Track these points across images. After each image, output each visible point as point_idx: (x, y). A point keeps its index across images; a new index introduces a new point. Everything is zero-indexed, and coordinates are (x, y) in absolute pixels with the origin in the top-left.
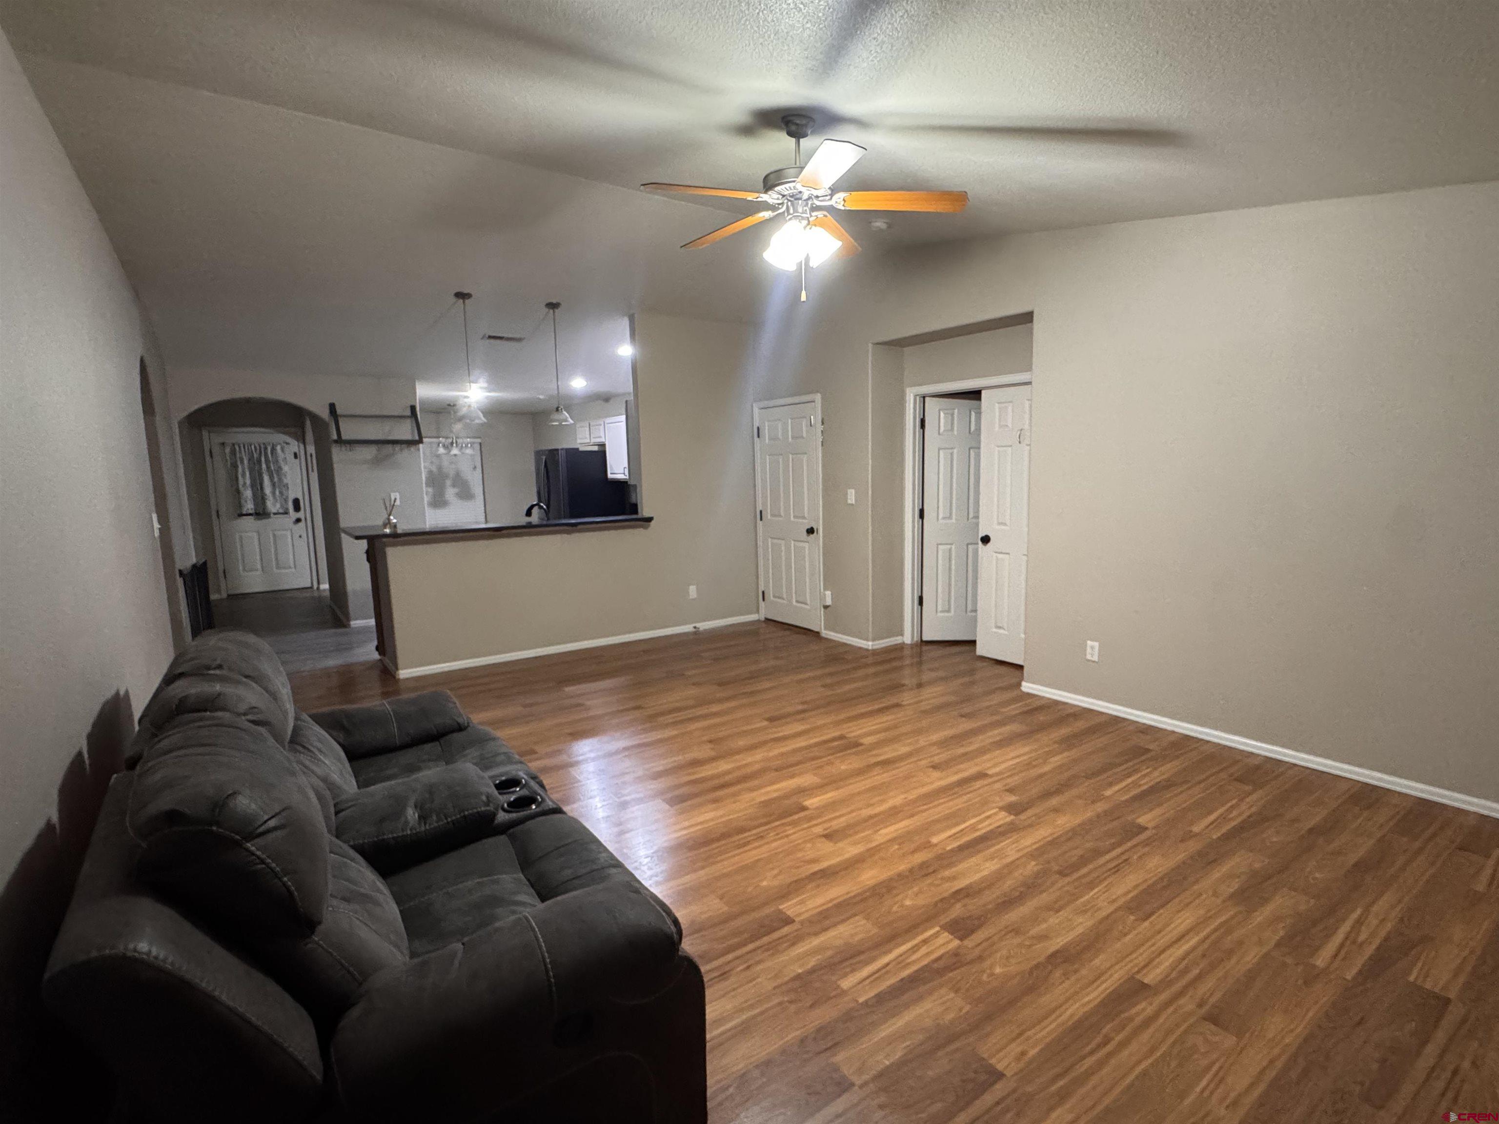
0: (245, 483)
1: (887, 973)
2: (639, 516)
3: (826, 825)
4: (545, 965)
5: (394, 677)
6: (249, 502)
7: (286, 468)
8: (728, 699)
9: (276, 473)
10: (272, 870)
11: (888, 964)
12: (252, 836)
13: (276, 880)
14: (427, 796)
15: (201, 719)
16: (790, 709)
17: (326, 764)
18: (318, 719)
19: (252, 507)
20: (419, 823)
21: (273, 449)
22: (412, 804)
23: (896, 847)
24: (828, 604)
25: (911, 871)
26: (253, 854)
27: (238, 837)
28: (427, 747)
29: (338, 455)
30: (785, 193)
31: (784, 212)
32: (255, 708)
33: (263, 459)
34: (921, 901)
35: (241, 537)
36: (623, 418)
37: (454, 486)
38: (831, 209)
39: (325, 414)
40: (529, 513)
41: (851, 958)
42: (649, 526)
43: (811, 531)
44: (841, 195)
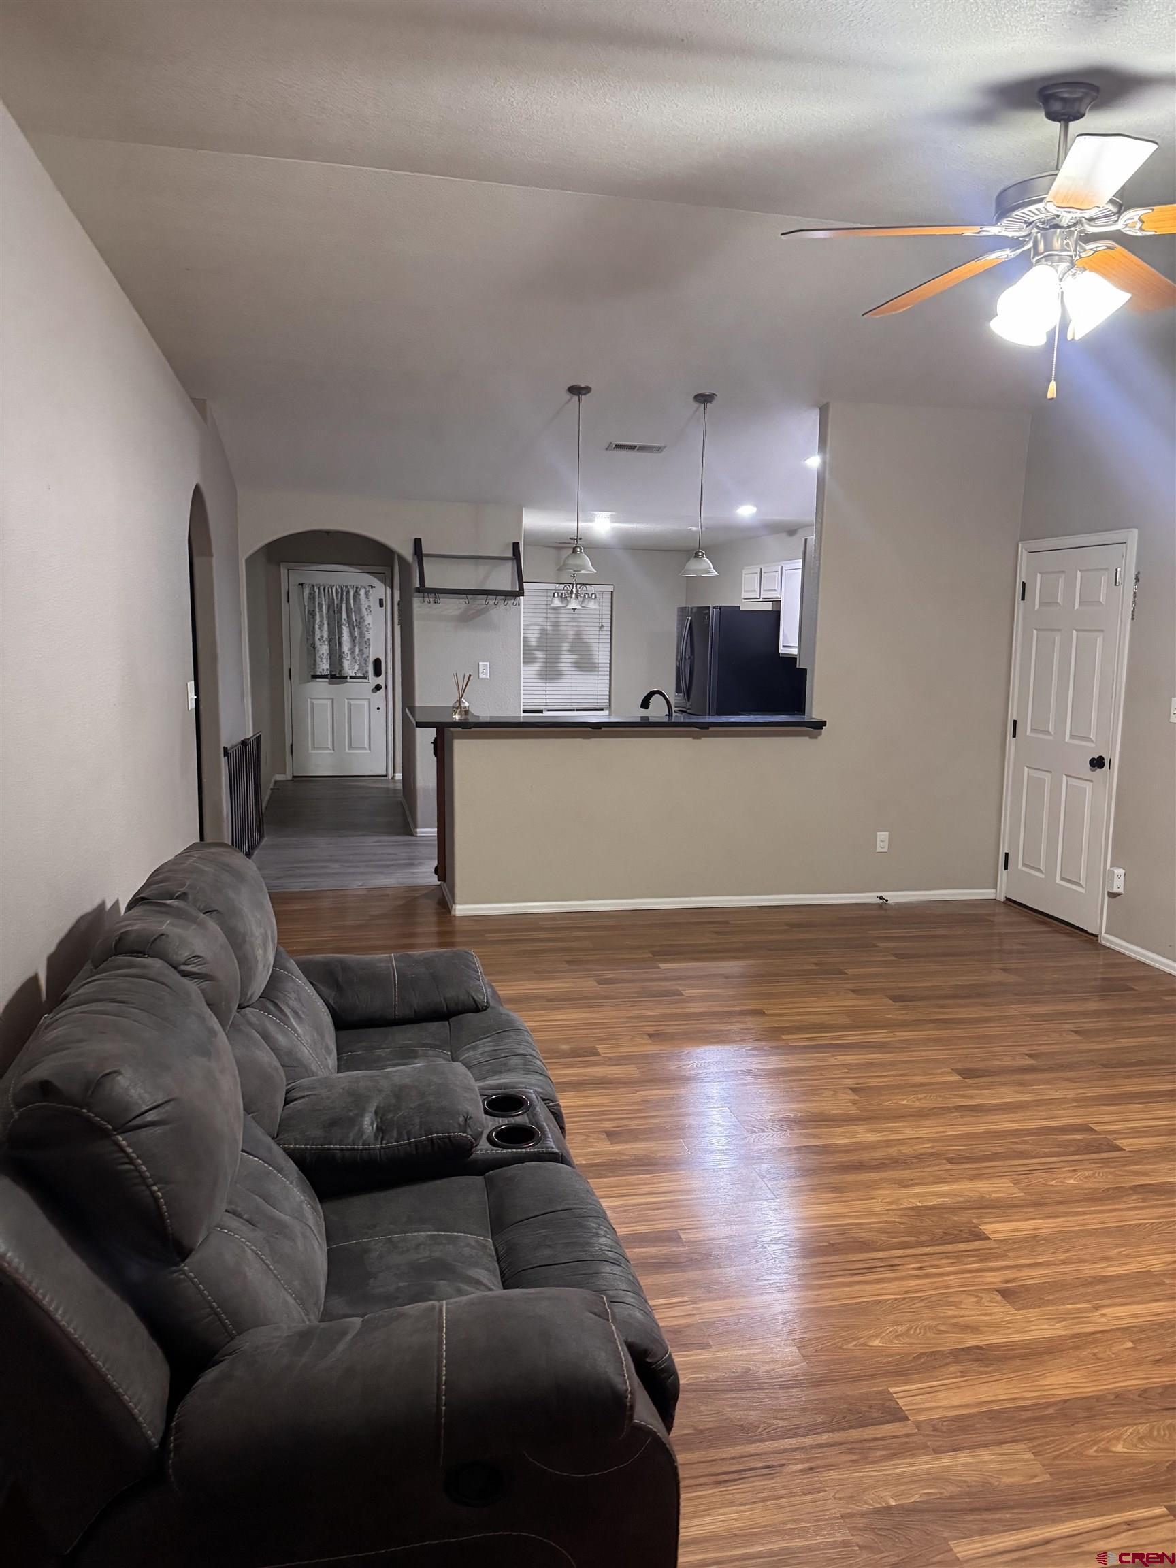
0: (322, 637)
1: (1044, 1555)
2: (806, 718)
3: (1011, 1274)
4: (439, 1385)
5: (449, 912)
6: (324, 661)
7: (369, 619)
8: (904, 1025)
9: (357, 625)
10: (140, 1172)
11: (1048, 1542)
12: (125, 1128)
13: (144, 1188)
14: (393, 1101)
15: (131, 966)
16: (1007, 1062)
17: (296, 1032)
18: (309, 970)
19: (328, 667)
20: (376, 1137)
21: (357, 593)
22: (373, 1109)
23: (1130, 1345)
24: (1116, 890)
25: (1144, 1393)
26: (122, 1149)
27: (110, 1127)
28: (433, 1026)
29: (420, 606)
30: (1032, 219)
31: (1030, 249)
32: (199, 957)
33: (344, 606)
34: (1145, 1452)
35: (312, 704)
36: (799, 563)
37: (571, 651)
38: (1120, 238)
39: (407, 552)
40: (645, 704)
41: (988, 1510)
42: (820, 734)
43: (1098, 763)
44: (1134, 214)
